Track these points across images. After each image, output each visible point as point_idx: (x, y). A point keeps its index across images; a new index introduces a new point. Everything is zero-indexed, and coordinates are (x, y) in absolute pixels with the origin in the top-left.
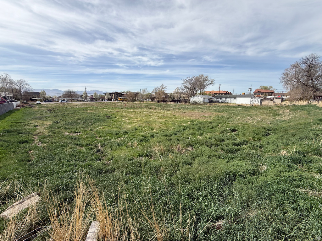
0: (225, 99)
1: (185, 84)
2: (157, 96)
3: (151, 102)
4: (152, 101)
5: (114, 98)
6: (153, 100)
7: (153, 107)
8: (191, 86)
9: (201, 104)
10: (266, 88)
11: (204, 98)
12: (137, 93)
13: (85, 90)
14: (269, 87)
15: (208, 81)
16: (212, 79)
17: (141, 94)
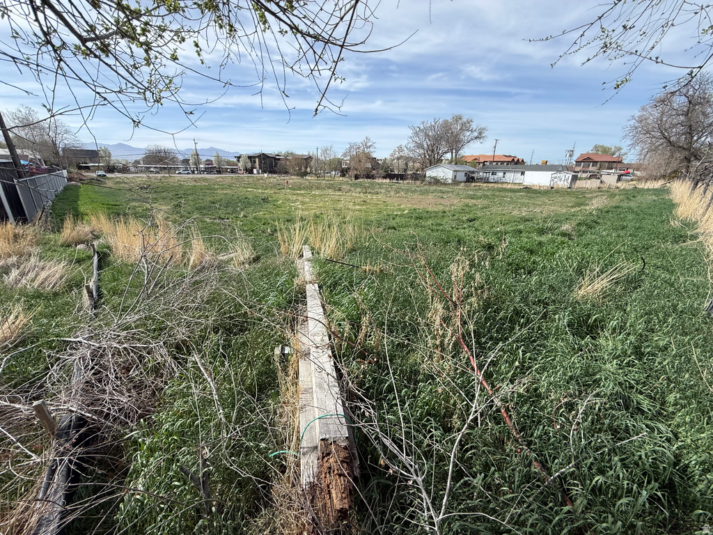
0: (501, 174)
1: (417, 139)
2: (353, 164)
3: (341, 178)
4: (343, 175)
5: (258, 166)
6: (344, 173)
7: (344, 187)
8: (429, 143)
9: (446, 184)
10: (606, 151)
11: (455, 171)
12: (310, 158)
13: (194, 148)
14: (613, 149)
15: (472, 131)
16: (482, 126)
17: (318, 160)
